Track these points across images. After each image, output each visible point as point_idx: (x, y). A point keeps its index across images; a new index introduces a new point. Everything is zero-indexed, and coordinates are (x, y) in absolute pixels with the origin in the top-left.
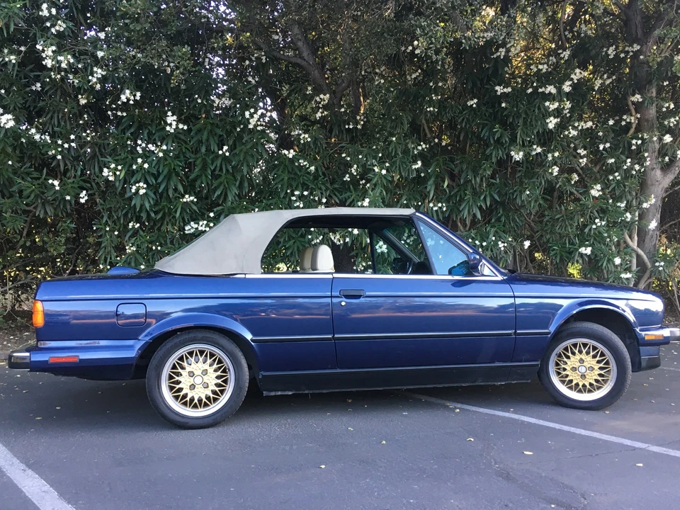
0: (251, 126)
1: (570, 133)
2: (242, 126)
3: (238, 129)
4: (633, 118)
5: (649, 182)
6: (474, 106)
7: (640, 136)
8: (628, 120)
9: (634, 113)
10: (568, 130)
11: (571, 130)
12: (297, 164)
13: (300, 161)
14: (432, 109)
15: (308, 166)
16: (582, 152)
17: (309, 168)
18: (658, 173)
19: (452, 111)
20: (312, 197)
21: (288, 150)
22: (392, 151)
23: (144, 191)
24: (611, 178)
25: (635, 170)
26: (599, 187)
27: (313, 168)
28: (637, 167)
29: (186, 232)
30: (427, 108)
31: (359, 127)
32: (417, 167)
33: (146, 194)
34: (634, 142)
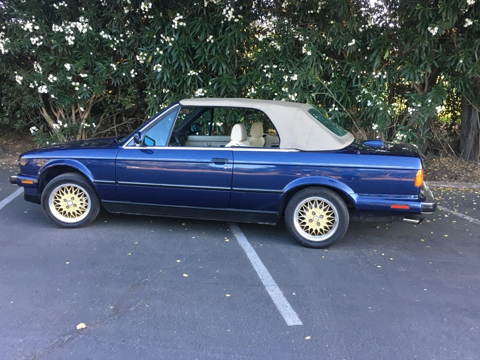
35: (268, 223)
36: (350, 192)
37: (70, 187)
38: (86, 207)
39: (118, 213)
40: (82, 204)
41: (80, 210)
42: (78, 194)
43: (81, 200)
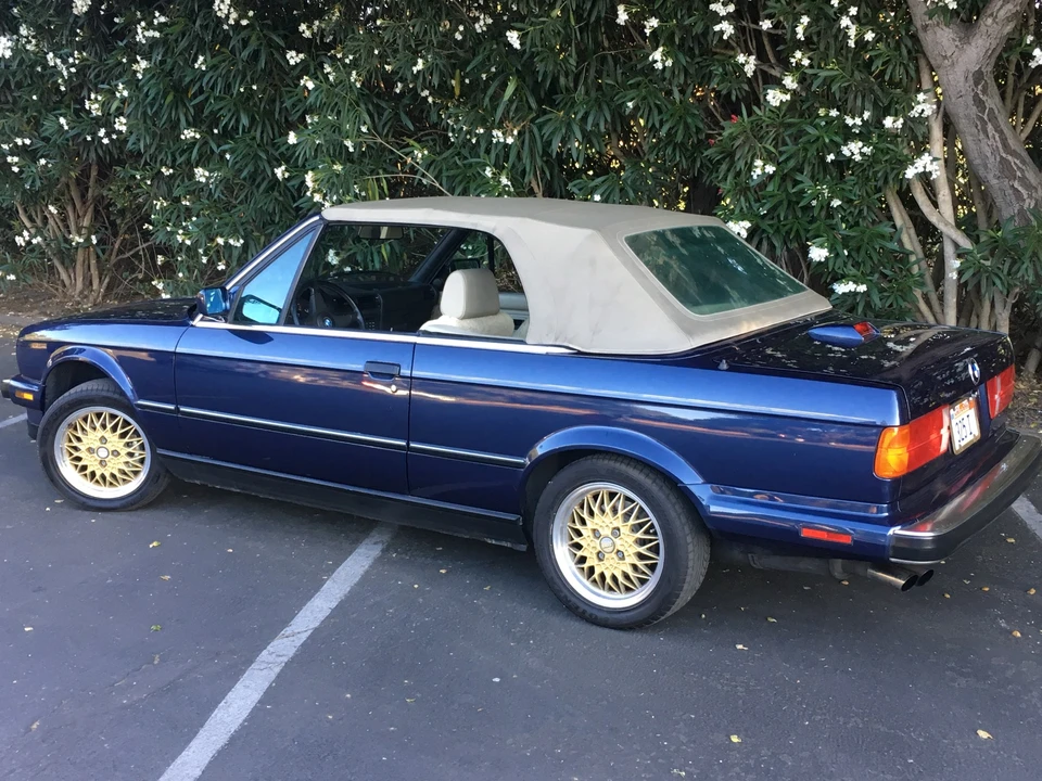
35: (509, 545)
36: (691, 479)
37: (102, 414)
38: (142, 461)
39: (198, 482)
40: (131, 455)
41: (126, 469)
42: (119, 431)
43: (128, 445)
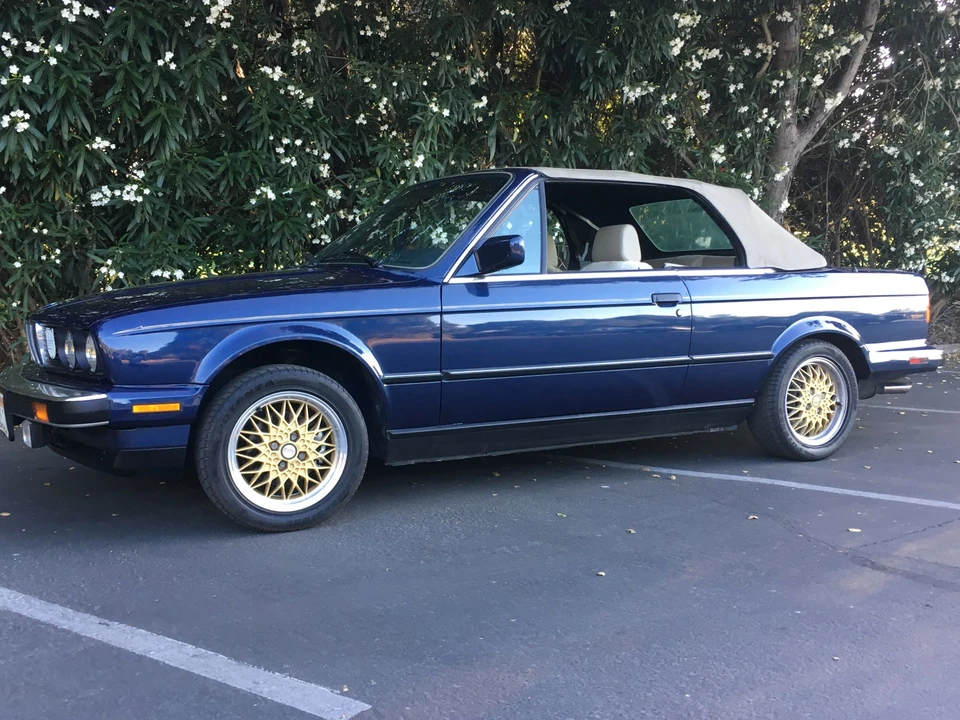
0: (210, 20)
1: (692, 65)
2: (193, 19)
3: (187, 24)
4: (770, 48)
5: (782, 145)
6: (566, 11)
7: (782, 74)
8: (765, 51)
9: (769, 40)
10: (691, 60)
11: (694, 61)
12: (282, 92)
13: (290, 88)
14: (507, 12)
15: (301, 97)
16: (704, 94)
17: (304, 99)
18: (794, 130)
19: (532, 18)
20: (308, 150)
21: (273, 66)
22: (441, 78)
23: (26, 126)
24: (740, 135)
25: (770, 126)
26: (721, 148)
27: (310, 100)
28: (772, 121)
29: (95, 204)
30: (501, 9)
31: (382, 34)
32: (481, 105)
33: (26, 131)
34: (775, 83)
41: (317, 470)
